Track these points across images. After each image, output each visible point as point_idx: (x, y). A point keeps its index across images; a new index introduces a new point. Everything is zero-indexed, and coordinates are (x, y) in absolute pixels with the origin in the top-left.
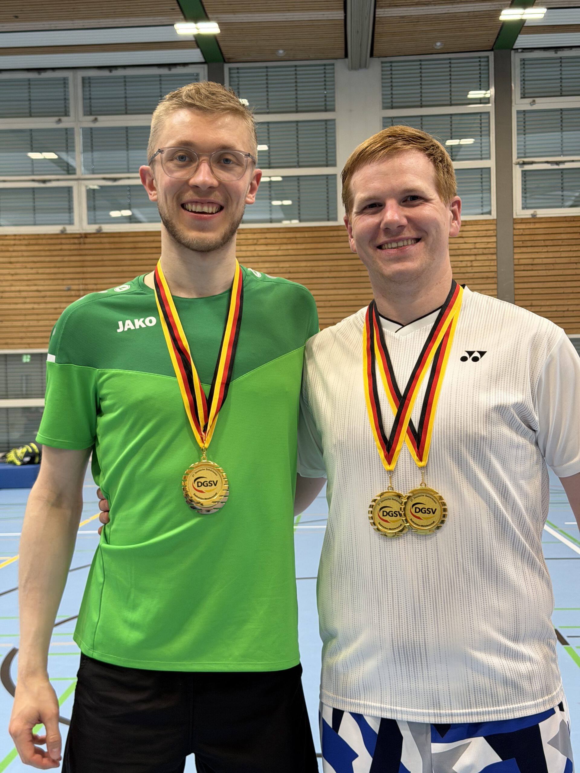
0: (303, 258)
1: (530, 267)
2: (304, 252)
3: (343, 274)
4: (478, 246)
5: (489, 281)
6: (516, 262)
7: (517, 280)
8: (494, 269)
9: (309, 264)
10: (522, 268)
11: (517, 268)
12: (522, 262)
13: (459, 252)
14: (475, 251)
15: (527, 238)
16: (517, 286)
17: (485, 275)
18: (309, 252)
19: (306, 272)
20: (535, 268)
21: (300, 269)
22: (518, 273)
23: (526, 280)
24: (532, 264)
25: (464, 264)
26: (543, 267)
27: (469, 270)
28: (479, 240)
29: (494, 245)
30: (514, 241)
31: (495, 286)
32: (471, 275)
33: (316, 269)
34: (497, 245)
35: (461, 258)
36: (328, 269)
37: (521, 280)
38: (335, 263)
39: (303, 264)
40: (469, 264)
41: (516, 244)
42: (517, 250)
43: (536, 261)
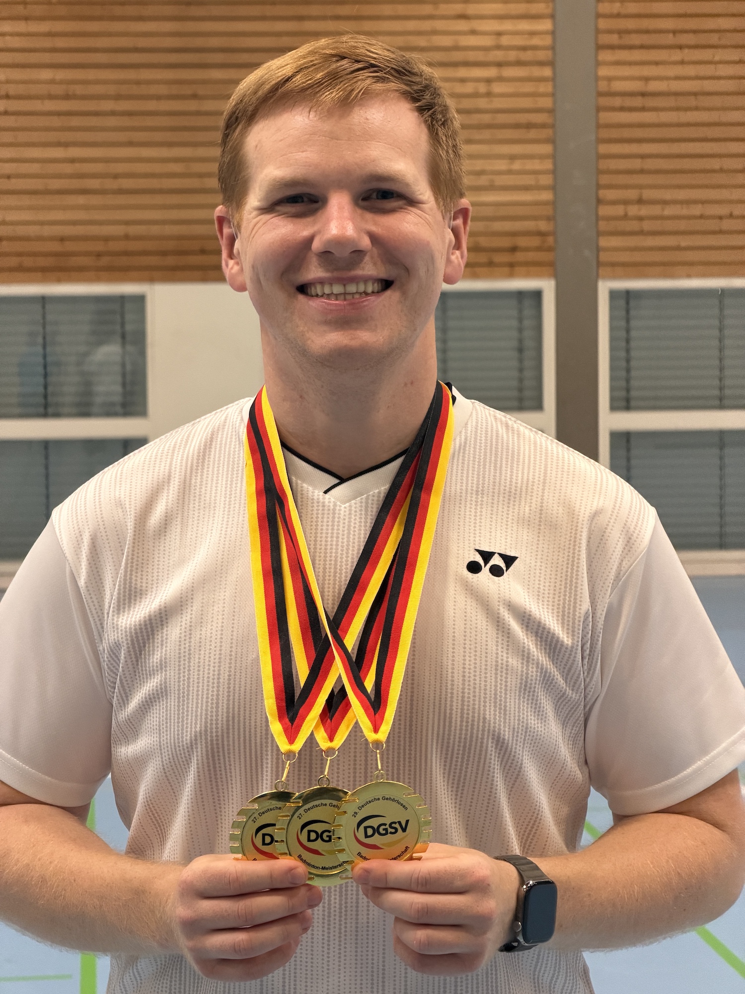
0: (46, 58)
1: (638, 102)
2: (47, 43)
3: (152, 105)
4: (505, 41)
5: (533, 134)
6: (603, 86)
7: (605, 134)
8: (547, 103)
9: (60, 75)
10: (617, 102)
11: (604, 101)
12: (618, 86)
13: (457, 56)
14: (499, 55)
15: (631, 24)
16: (603, 149)
17: (523, 118)
18: (60, 43)
19: (51, 97)
20: (650, 102)
21: (34, 89)
22: (605, 116)
23: (627, 133)
24: (643, 94)
25: (469, 88)
26: (671, 102)
27: (482, 103)
28: (508, 26)
29: (547, 41)
30: (598, 31)
31: (547, 149)
32: (486, 118)
33: (79, 90)
34: (554, 40)
35: (462, 72)
36: (112, 90)
37: (615, 134)
38: (131, 74)
39: (46, 74)
40: (482, 88)
41: (605, 39)
42: (606, 56)
43: (654, 86)
